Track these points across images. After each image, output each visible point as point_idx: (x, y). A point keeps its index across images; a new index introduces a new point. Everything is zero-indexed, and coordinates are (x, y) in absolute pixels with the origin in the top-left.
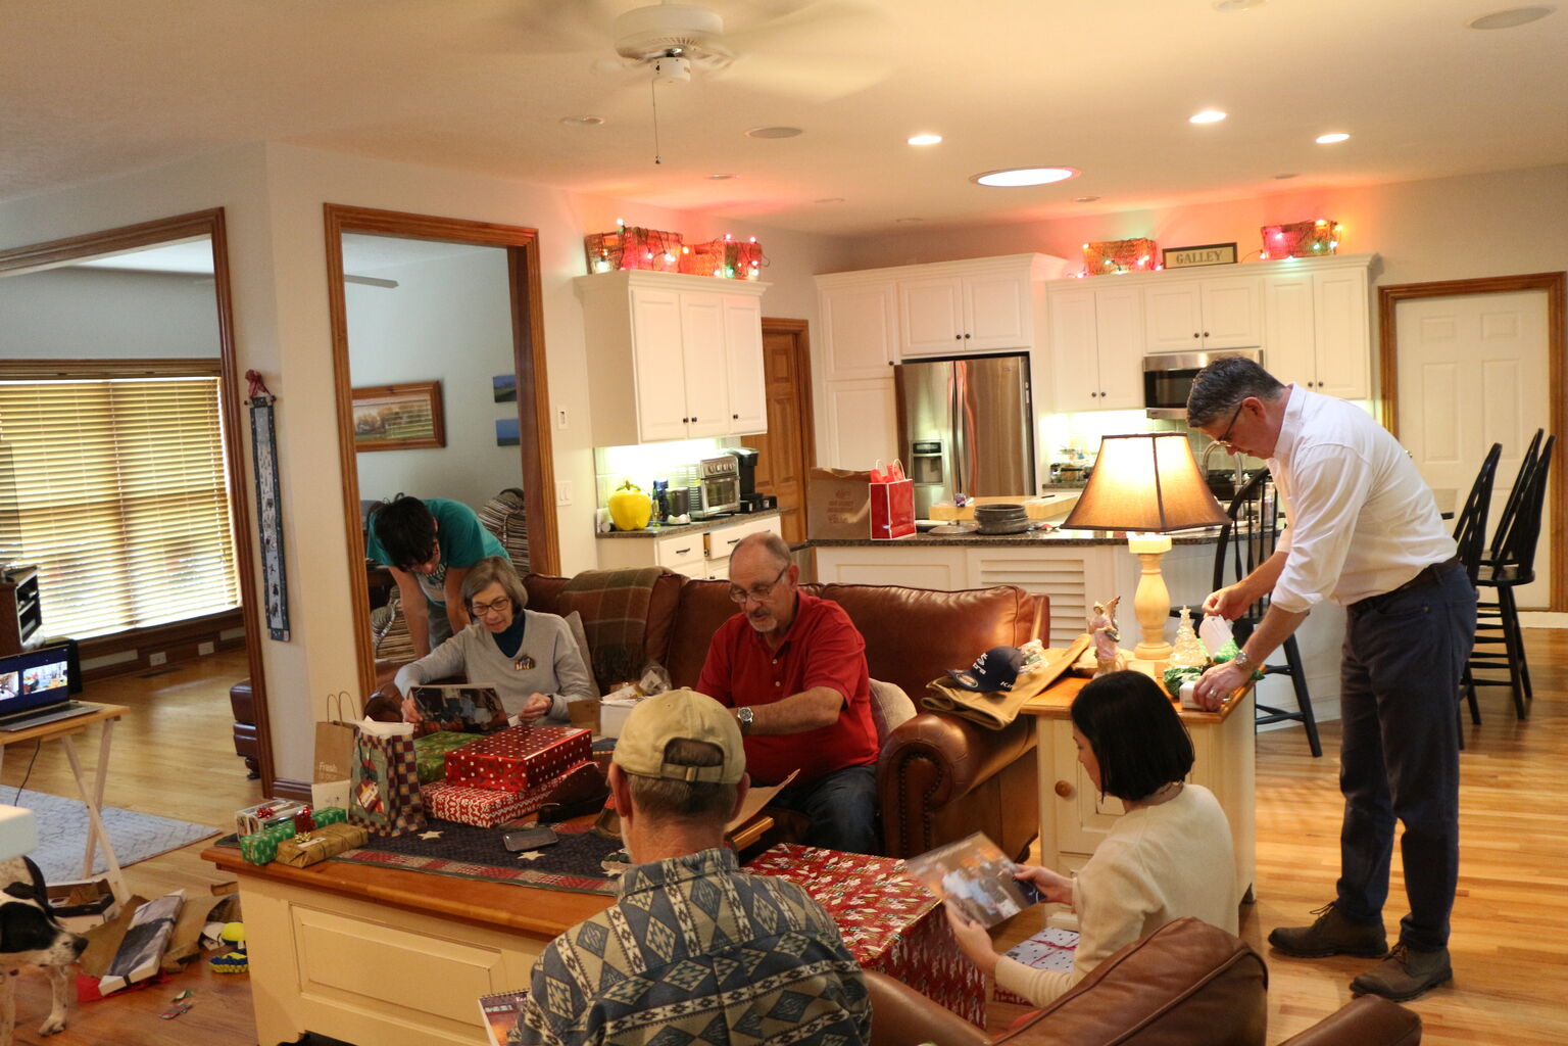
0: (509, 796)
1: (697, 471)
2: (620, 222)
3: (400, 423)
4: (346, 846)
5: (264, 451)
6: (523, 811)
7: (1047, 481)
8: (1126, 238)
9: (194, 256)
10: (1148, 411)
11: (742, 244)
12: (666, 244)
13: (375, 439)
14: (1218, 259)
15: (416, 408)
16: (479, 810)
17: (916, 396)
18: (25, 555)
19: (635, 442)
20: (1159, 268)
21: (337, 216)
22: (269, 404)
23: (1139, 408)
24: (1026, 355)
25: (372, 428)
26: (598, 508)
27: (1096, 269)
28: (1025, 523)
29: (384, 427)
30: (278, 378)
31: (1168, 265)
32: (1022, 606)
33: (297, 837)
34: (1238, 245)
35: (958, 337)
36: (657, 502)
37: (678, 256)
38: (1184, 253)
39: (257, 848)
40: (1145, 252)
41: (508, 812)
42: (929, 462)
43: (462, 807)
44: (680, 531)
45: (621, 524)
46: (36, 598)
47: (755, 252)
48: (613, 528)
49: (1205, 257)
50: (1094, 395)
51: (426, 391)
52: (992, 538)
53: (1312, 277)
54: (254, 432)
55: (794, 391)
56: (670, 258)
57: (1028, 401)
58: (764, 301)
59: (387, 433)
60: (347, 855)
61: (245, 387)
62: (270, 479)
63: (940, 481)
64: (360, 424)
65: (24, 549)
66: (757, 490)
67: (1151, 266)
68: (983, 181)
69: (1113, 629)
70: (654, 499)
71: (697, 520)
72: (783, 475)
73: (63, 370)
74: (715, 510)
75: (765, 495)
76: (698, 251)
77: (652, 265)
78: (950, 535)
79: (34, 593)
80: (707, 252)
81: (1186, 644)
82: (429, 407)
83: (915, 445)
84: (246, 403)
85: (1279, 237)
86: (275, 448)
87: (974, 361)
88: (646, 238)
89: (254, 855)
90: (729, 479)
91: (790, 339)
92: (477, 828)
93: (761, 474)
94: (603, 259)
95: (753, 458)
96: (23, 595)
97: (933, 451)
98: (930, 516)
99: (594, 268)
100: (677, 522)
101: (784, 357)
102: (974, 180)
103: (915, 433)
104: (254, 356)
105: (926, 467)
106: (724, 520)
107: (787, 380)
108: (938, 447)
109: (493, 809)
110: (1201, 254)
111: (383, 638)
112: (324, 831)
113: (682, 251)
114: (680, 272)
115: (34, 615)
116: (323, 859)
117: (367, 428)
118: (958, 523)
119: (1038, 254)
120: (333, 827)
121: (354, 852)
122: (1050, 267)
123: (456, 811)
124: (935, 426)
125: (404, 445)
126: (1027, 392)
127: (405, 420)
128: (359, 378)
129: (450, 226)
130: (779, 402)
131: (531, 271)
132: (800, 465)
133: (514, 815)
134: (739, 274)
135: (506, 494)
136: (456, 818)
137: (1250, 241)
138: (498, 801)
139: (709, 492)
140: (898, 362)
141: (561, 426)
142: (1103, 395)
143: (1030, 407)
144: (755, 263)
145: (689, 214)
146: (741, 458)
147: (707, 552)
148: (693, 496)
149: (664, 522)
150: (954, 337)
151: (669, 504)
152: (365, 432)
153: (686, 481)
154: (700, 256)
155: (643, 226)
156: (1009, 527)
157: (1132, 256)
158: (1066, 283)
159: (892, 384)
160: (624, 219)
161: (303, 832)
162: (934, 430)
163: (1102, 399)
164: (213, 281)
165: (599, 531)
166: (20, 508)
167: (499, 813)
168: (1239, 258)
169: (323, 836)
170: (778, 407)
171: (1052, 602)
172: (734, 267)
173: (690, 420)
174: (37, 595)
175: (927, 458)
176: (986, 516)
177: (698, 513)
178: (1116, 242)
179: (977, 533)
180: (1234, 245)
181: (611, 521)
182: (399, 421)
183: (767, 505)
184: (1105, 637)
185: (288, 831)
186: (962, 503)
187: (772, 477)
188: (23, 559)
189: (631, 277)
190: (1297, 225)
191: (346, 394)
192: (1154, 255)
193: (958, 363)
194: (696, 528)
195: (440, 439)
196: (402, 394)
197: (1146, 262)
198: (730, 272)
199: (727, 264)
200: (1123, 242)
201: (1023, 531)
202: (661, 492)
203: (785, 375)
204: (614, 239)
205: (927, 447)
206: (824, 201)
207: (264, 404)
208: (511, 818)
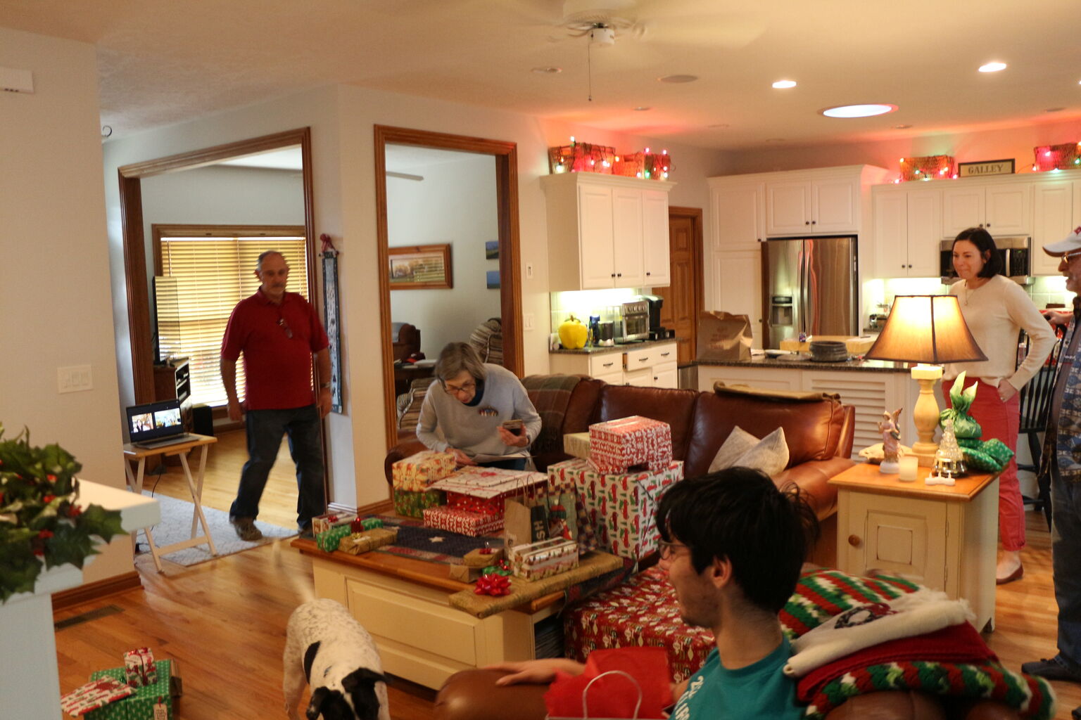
0: (489, 517)
1: (620, 310)
2: (573, 139)
3: (423, 272)
4: (383, 542)
5: (330, 287)
6: (497, 528)
7: (866, 326)
8: (932, 154)
9: (291, 158)
10: (942, 279)
11: (657, 156)
12: (603, 155)
13: (408, 282)
14: (1000, 170)
15: (434, 262)
16: (469, 524)
17: (776, 264)
18: (182, 350)
19: (577, 288)
20: (955, 177)
21: (383, 133)
22: (335, 256)
23: (936, 277)
24: (855, 237)
25: (405, 274)
26: (551, 332)
27: (908, 177)
28: (844, 355)
29: (412, 274)
30: (341, 239)
31: (961, 175)
32: (835, 413)
33: (353, 535)
34: (1016, 162)
35: (807, 223)
36: (592, 330)
37: (612, 163)
38: (974, 166)
39: (328, 540)
40: (945, 165)
41: (488, 528)
42: (783, 310)
43: (457, 522)
44: (607, 351)
45: (566, 345)
46: (188, 378)
47: (666, 161)
48: (561, 347)
49: (990, 169)
50: (903, 267)
51: (440, 251)
52: (820, 364)
53: (1073, 184)
54: (324, 274)
55: (691, 258)
56: (606, 164)
57: (855, 269)
58: (671, 194)
59: (415, 278)
60: (384, 548)
61: (320, 245)
62: (333, 306)
63: (790, 323)
64: (396, 271)
65: (182, 346)
66: (662, 325)
67: (949, 175)
68: (827, 113)
69: (896, 431)
70: (590, 328)
71: (619, 343)
72: (681, 316)
73: (209, 232)
74: (632, 337)
75: (667, 328)
76: (627, 159)
77: (594, 168)
78: (792, 361)
79: (187, 375)
80: (632, 160)
81: (948, 445)
82: (443, 261)
83: (774, 298)
84: (320, 255)
85: (1048, 154)
86: (338, 286)
87: (819, 240)
88: (590, 150)
89: (325, 545)
90: (642, 317)
91: (688, 222)
92: (467, 537)
93: (665, 314)
94: (560, 164)
95: (660, 303)
96: (180, 376)
97: (786, 302)
98: (781, 347)
99: (554, 170)
100: (605, 345)
101: (685, 234)
102: (821, 113)
103: (775, 289)
104: (326, 225)
105: (781, 314)
106: (637, 345)
107: (686, 249)
108: (790, 300)
109: (478, 524)
110: (987, 167)
111: (405, 414)
112: (369, 532)
113: (614, 160)
114: (613, 173)
115: (186, 389)
116: (369, 550)
117: (401, 274)
118: (798, 353)
119: (866, 166)
120: (375, 531)
121: (388, 547)
122: (873, 175)
123: (453, 525)
124: (789, 285)
125: (425, 286)
126: (855, 263)
127: (426, 269)
128: (394, 241)
129: (456, 140)
130: (680, 264)
131: (511, 172)
132: (693, 307)
133: (491, 529)
134: (654, 176)
135: (492, 321)
136: (454, 530)
137: (1024, 159)
138: (481, 520)
139: (628, 326)
140: (764, 239)
141: (528, 277)
142: (910, 266)
143: (856, 274)
144: (665, 168)
145: (622, 134)
146: (651, 302)
147: (625, 366)
148: (617, 327)
149: (596, 344)
150: (804, 223)
151: (600, 332)
152: (400, 277)
153: (612, 317)
154: (627, 163)
155: (588, 142)
156: (832, 357)
157: (936, 168)
158: (886, 187)
159: (759, 254)
160: (575, 136)
161: (356, 532)
162: (788, 289)
163: (910, 270)
164: (302, 175)
165: (551, 348)
166: (180, 320)
167: (482, 527)
168: (1016, 170)
169: (369, 535)
170: (679, 268)
171: (857, 411)
172: (650, 170)
173: (616, 275)
174: (189, 376)
175: (783, 307)
176: (817, 348)
177: (620, 339)
178: (924, 158)
179: (811, 360)
180: (1013, 161)
181: (560, 342)
182: (422, 270)
183: (668, 335)
184: (890, 436)
185: (347, 531)
186: (804, 339)
187: (673, 316)
188: (180, 352)
189: (579, 176)
190: (1063, 145)
191: (384, 252)
192: (952, 168)
193: (807, 242)
194: (617, 350)
195: (449, 283)
196: (425, 252)
197: (946, 172)
198: (648, 174)
199: (646, 169)
200: (929, 158)
201: (844, 360)
202: (595, 324)
203: (685, 246)
204: (568, 151)
205: (783, 299)
206: (714, 126)
207: (331, 256)
208: (489, 531)
